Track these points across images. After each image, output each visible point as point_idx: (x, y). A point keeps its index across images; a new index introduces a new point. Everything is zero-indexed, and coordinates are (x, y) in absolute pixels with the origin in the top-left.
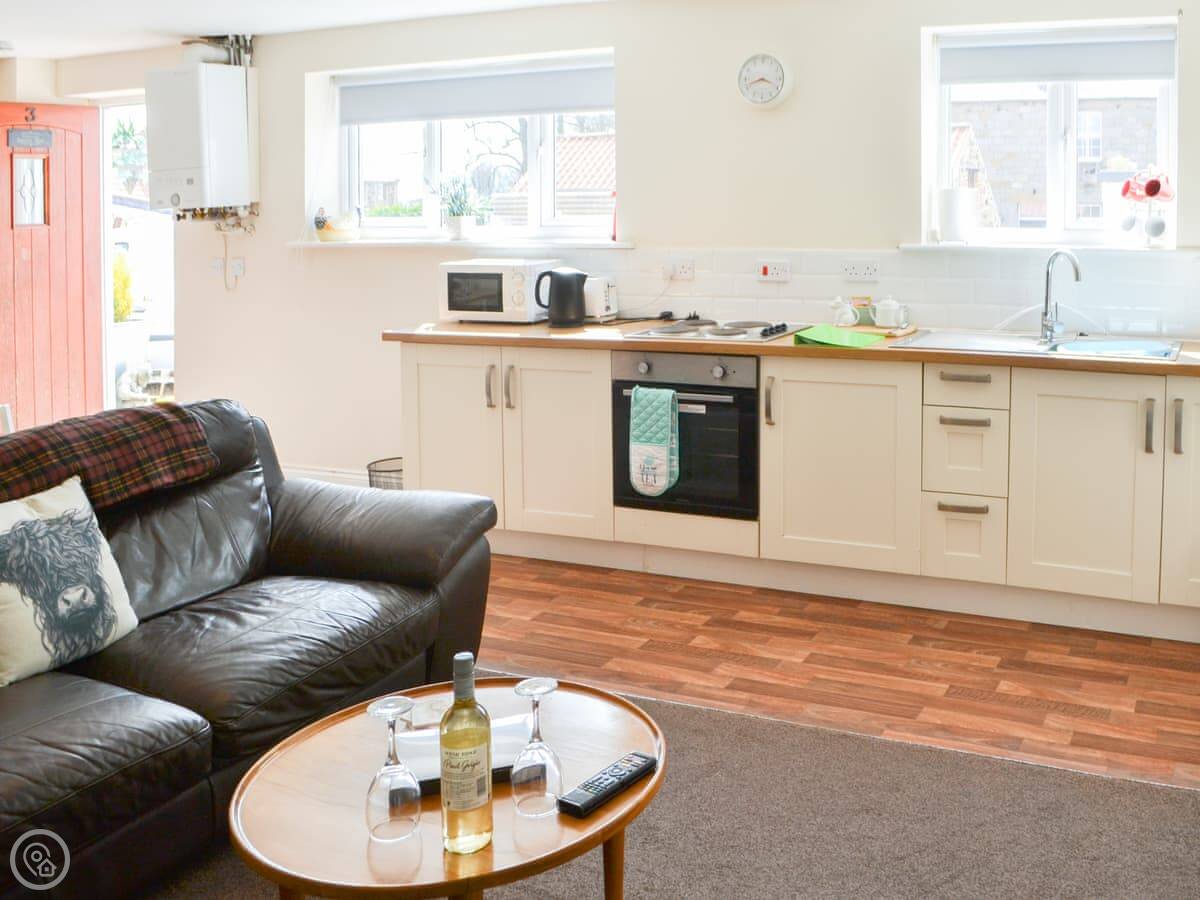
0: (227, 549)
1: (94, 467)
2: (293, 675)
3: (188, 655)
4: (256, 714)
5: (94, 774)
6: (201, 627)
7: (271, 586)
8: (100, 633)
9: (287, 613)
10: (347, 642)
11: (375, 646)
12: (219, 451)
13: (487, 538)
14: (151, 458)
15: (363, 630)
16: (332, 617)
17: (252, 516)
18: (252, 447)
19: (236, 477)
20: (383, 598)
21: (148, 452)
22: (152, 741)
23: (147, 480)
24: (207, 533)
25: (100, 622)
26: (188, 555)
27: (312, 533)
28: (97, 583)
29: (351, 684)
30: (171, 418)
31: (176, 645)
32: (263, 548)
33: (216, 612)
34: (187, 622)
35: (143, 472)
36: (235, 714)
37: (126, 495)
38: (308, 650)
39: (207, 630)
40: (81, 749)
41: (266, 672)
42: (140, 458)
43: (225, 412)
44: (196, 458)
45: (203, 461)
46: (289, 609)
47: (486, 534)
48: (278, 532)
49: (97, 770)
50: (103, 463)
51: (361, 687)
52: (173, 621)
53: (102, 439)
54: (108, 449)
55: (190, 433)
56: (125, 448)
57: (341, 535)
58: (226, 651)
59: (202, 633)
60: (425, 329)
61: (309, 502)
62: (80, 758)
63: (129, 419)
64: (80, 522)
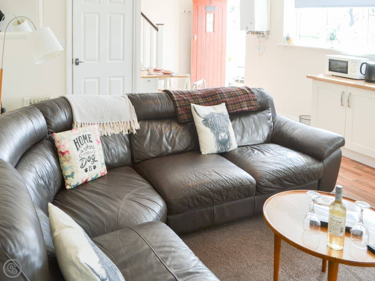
0: (261, 132)
1: (229, 101)
2: (279, 175)
3: (250, 160)
4: (268, 183)
5: (227, 185)
6: (254, 153)
7: (273, 146)
8: (228, 147)
9: (278, 156)
10: (295, 170)
11: (303, 173)
12: (260, 103)
13: (341, 149)
14: (243, 102)
15: (300, 167)
16: (290, 160)
17: (268, 124)
18: (269, 104)
19: (264, 112)
20: (306, 159)
21: (242, 100)
22: (241, 181)
23: (241, 108)
24: (256, 126)
25: (228, 144)
26: (250, 131)
27: (285, 134)
28: (228, 133)
29: (295, 183)
30: (248, 91)
31: (247, 156)
32: (270, 135)
33: (258, 150)
34: (250, 151)
35: (240, 105)
36: (262, 181)
37: (236, 111)
38: (284, 169)
39: (256, 154)
40: (224, 177)
41: (272, 171)
42: (240, 101)
43: (262, 92)
44: (254, 104)
45: (256, 105)
46: (278, 155)
47: (340, 148)
48: (275, 131)
49: (228, 184)
50: (231, 101)
51: (298, 185)
52: (246, 149)
53: (231, 94)
54: (232, 97)
55: (253, 96)
56: (236, 97)
57: (294, 136)
58: (260, 162)
59: (254, 154)
60: (320, 76)
61: (284, 124)
62: (223, 179)
63: (237, 90)
64: (225, 116)
